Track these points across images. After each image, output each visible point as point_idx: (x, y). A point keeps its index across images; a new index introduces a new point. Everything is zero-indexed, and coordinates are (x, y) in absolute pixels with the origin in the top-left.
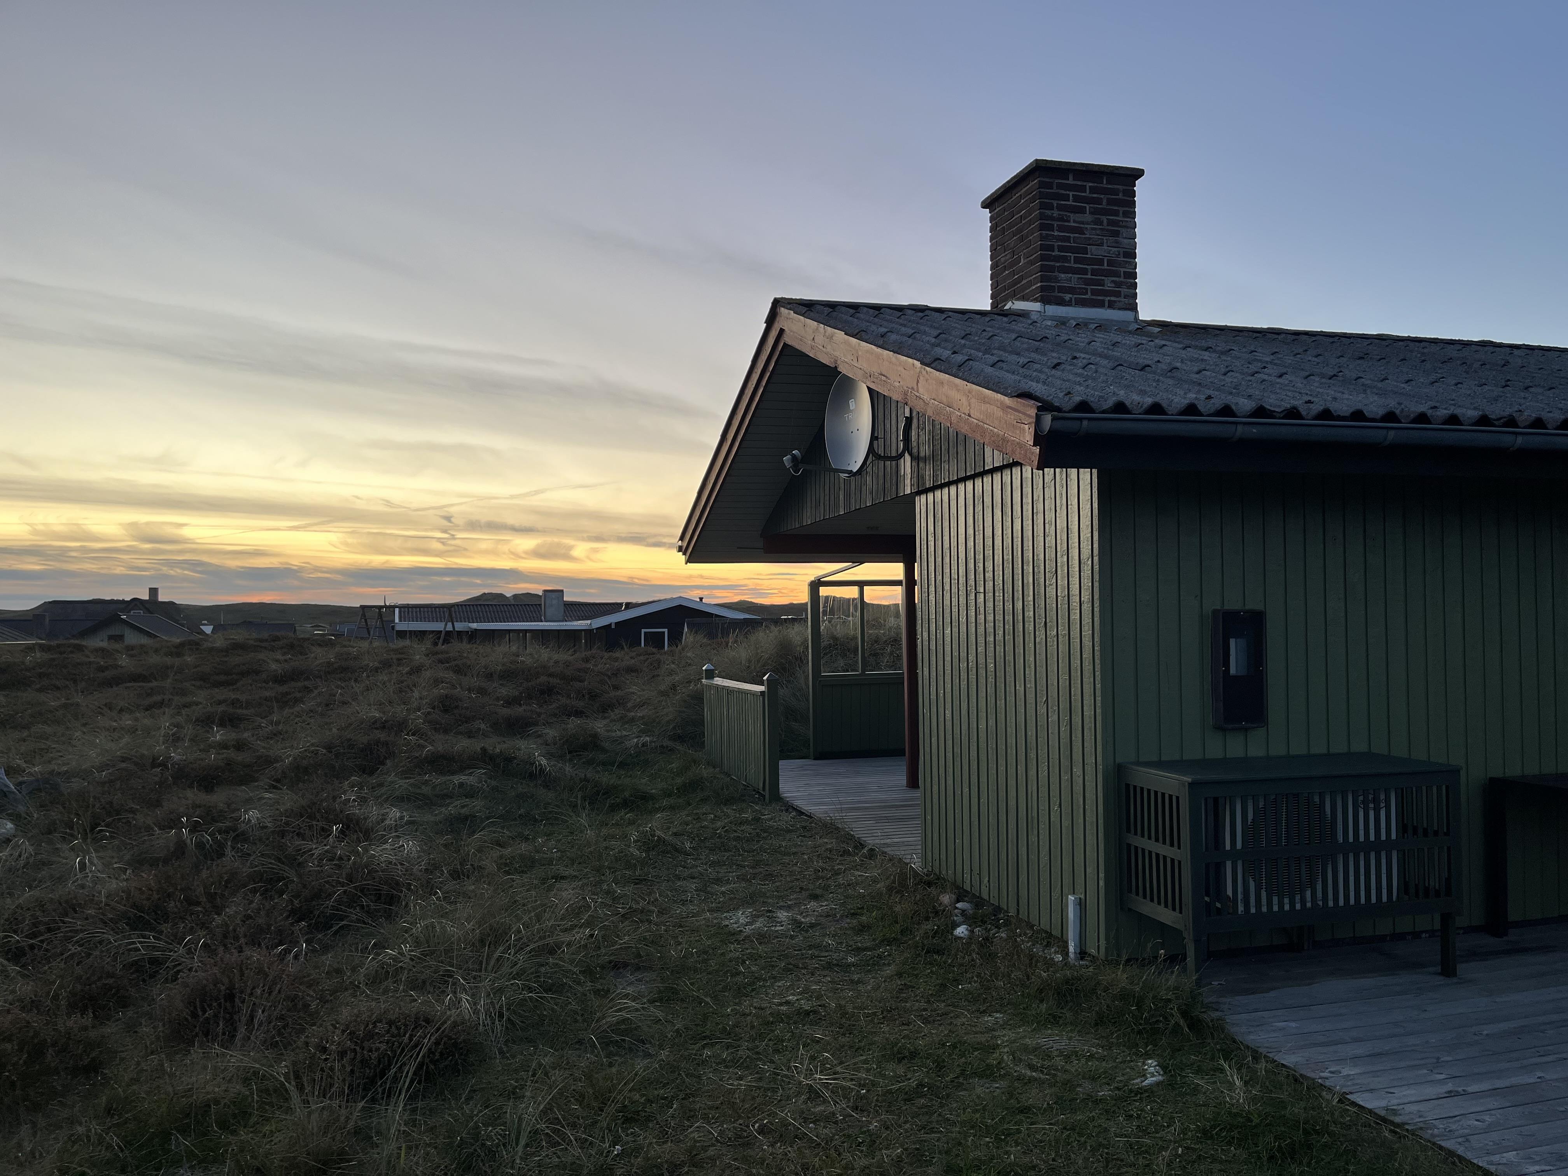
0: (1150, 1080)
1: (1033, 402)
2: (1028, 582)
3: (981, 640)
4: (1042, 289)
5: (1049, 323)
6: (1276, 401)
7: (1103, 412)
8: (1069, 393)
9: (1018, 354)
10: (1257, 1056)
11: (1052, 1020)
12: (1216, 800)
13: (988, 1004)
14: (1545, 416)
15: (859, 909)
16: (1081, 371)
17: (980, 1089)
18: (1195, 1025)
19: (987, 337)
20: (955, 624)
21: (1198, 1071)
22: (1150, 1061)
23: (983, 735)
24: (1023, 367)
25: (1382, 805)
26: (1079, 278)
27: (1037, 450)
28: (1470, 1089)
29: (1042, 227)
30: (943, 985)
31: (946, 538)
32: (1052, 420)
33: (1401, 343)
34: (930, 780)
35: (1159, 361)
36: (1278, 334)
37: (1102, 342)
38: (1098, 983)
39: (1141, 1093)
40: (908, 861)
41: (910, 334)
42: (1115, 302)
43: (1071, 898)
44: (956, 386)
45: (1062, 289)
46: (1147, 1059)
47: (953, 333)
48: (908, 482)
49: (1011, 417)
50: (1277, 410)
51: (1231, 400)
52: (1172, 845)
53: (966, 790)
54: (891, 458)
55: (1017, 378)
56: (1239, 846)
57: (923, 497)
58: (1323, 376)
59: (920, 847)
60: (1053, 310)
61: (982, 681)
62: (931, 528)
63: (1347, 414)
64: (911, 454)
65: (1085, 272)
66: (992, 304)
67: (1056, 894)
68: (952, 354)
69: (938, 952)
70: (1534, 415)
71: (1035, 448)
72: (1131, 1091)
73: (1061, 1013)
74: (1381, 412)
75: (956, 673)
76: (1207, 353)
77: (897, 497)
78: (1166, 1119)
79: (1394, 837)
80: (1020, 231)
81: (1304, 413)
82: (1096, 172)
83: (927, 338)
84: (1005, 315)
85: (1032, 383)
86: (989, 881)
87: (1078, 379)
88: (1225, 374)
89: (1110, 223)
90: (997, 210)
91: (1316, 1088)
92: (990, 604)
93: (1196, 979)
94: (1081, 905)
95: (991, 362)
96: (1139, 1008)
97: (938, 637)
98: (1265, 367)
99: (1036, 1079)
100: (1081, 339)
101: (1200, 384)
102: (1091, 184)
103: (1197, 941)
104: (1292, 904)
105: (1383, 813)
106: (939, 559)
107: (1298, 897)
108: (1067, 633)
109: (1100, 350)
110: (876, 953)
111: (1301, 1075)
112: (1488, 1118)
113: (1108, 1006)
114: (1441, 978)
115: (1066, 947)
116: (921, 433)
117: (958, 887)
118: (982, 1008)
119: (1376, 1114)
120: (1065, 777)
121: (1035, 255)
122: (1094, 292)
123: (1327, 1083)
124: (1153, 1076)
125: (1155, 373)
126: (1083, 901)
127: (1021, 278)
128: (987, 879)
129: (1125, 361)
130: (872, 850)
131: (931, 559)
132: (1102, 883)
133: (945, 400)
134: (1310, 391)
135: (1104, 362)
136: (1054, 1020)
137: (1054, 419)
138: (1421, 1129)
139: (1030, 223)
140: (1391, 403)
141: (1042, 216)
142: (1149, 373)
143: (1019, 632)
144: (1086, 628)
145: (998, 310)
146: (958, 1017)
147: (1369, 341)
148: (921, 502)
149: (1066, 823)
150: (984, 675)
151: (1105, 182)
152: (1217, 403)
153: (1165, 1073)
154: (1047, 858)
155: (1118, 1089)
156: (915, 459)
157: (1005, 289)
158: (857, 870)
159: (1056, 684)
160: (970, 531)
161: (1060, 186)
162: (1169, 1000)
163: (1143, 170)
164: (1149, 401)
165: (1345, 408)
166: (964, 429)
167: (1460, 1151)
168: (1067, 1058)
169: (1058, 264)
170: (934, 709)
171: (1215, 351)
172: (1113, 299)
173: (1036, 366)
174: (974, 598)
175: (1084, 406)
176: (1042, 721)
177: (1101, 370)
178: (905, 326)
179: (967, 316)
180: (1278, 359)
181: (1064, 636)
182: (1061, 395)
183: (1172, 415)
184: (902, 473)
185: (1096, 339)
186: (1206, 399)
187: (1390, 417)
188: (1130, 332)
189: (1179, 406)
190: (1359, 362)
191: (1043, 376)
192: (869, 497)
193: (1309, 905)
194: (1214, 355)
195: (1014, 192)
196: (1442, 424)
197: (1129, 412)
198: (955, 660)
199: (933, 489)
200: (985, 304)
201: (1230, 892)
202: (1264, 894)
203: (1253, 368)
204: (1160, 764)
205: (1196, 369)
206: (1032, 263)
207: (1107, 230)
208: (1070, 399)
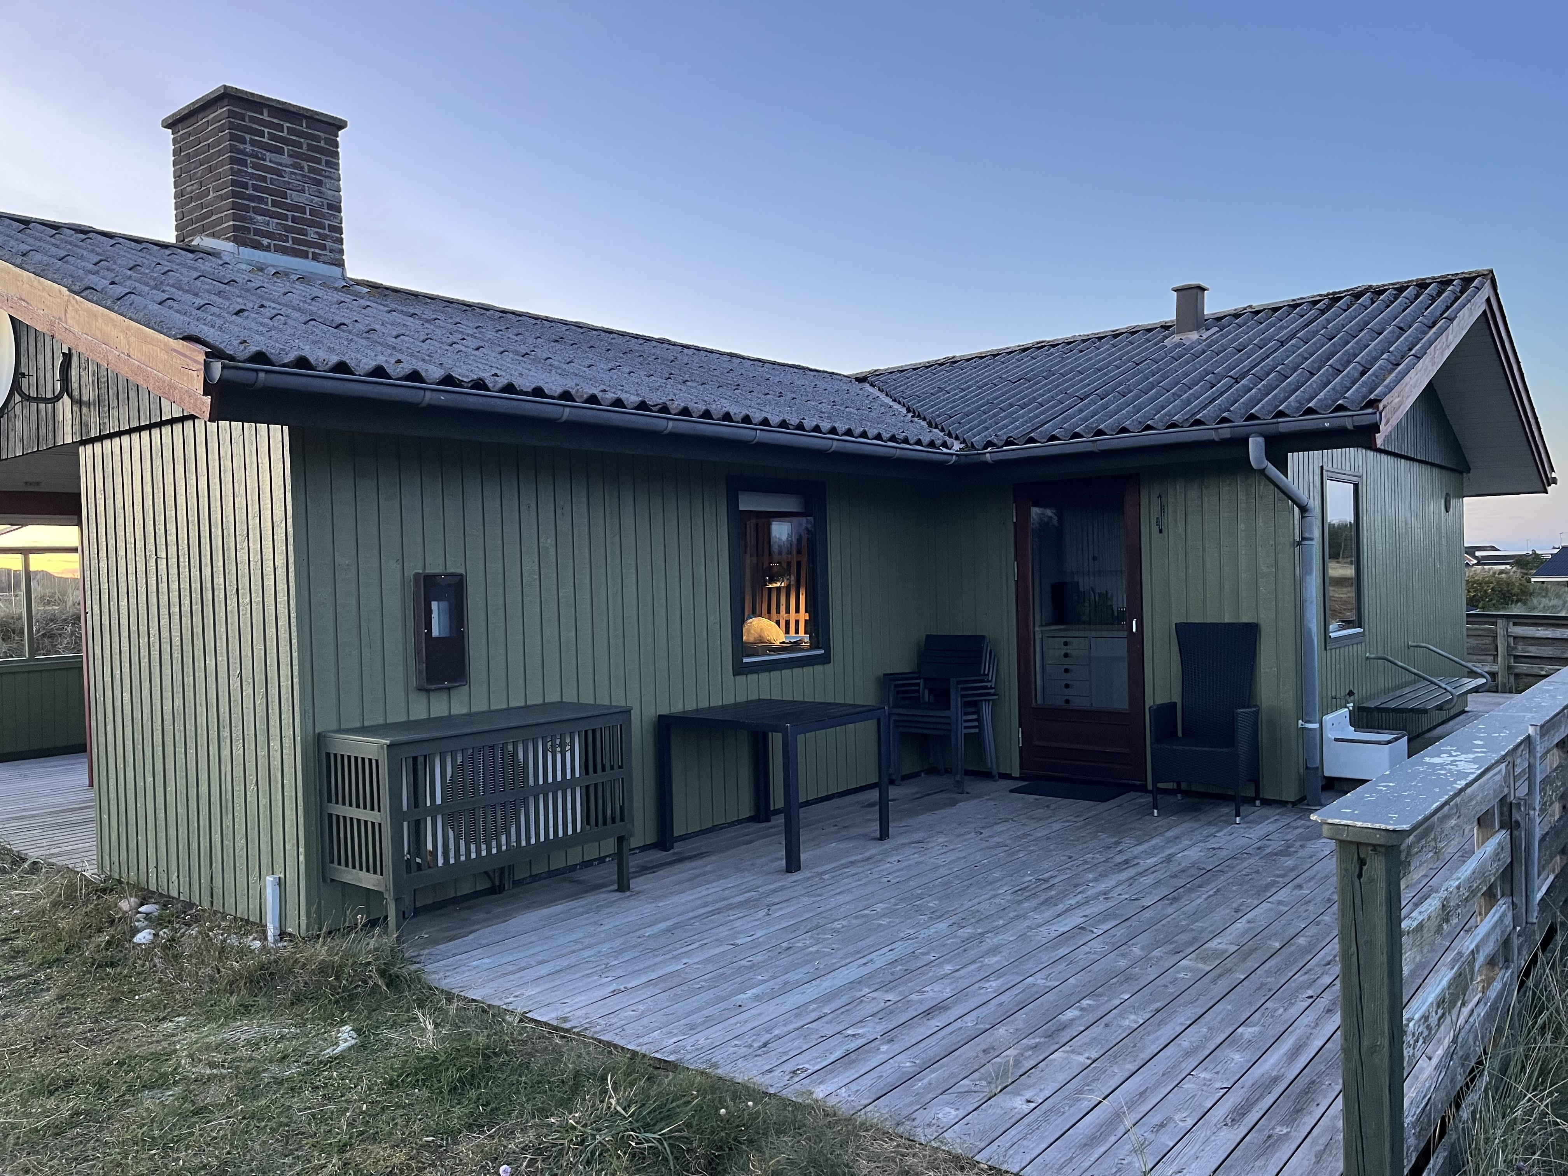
0: (343, 1046)
1: (201, 346)
2: (217, 547)
3: (164, 611)
4: (235, 228)
5: (244, 267)
6: (465, 372)
7: (284, 365)
8: (245, 342)
9: (196, 295)
10: (449, 999)
11: (243, 1011)
12: (415, 759)
13: (170, 1010)
14: (691, 406)
15: (14, 932)
16: (267, 321)
17: (149, 1101)
18: (393, 981)
19: (162, 272)
20: (132, 594)
21: (394, 1025)
22: (344, 1028)
23: (168, 717)
24: (198, 309)
25: (568, 748)
26: (277, 223)
27: (208, 399)
28: (629, 986)
29: (233, 160)
30: (115, 1000)
31: (119, 496)
32: (223, 368)
33: (594, 332)
34: (105, 774)
35: (356, 321)
36: (487, 310)
37: (300, 295)
38: (296, 961)
39: (331, 1062)
40: (79, 869)
41: (62, 256)
42: (320, 255)
43: (269, 879)
44: (113, 320)
45: (257, 232)
46: (341, 1027)
47: (119, 262)
48: (68, 429)
49: (178, 361)
50: (465, 380)
51: (421, 367)
52: (372, 809)
53: (149, 779)
54: (46, 400)
55: (188, 319)
56: (439, 801)
57: (89, 447)
58: (516, 353)
59: (95, 852)
60: (247, 253)
61: (166, 657)
62: (100, 484)
63: (530, 390)
64: (71, 397)
65: (285, 218)
66: (177, 237)
67: (254, 877)
68: (111, 284)
69: (112, 965)
70: (682, 404)
71: (205, 397)
72: (321, 1062)
73: (254, 1001)
74: (559, 391)
75: (135, 650)
76: (411, 319)
77: (55, 446)
78: (355, 1081)
79: (577, 775)
80: (208, 160)
81: (490, 385)
82: (294, 113)
83: (83, 264)
84: (192, 252)
85: (204, 327)
86: (178, 876)
87: (261, 328)
88: (423, 342)
89: (312, 170)
90: (181, 132)
91: (500, 1013)
92: (174, 571)
93: (397, 937)
94: (281, 884)
95: (159, 300)
96: (337, 978)
97: (112, 609)
98: (464, 339)
99: (216, 1076)
100: (278, 288)
101: (394, 348)
102: (289, 125)
103: (397, 900)
104: (489, 849)
105: (568, 754)
106: (111, 521)
107: (494, 843)
108: (261, 600)
109: (295, 302)
110: (31, 979)
111: (489, 1005)
112: (641, 1007)
113: (306, 983)
114: (617, 894)
115: (264, 932)
116: (83, 374)
117: (142, 889)
118: (161, 1015)
119: (549, 1024)
120: (262, 753)
121: (226, 190)
122: (295, 241)
123: (510, 1008)
124: (346, 1041)
125: (350, 332)
126: (283, 881)
127: (212, 213)
128: (176, 874)
129: (320, 317)
130: (35, 863)
131: (101, 520)
132: (302, 858)
133: (99, 336)
134: (501, 365)
135: (296, 315)
136: (245, 1009)
137: (224, 367)
138: (586, 1029)
139: (220, 153)
140: (569, 384)
141: (232, 149)
142: (344, 331)
143: (208, 600)
144: (282, 595)
145: (183, 246)
146: (131, 1030)
147: (568, 327)
148: (85, 453)
149: (264, 801)
150: (169, 650)
151: (304, 125)
152: (406, 368)
153: (360, 1035)
154: (243, 841)
155: (307, 1063)
156: (77, 402)
157: (192, 222)
158: (15, 889)
159: (250, 655)
160: (148, 489)
161: (253, 120)
162: (369, 963)
163: (346, 122)
164: (334, 359)
165: (528, 384)
166: (125, 372)
167: (617, 1041)
168: (256, 1046)
169: (253, 205)
170: (109, 693)
171: (420, 318)
172: (317, 251)
173: (216, 310)
174: (154, 564)
175: (260, 357)
176: (236, 696)
177: (290, 322)
178: (57, 247)
179: (144, 245)
180: (480, 333)
181: (258, 603)
182: (236, 343)
183: (360, 375)
184: (61, 419)
185: (294, 291)
186: (396, 362)
187: (566, 395)
188: (336, 289)
189: (367, 367)
190: (553, 344)
191: (219, 322)
192: (19, 445)
193: (504, 848)
194: (417, 322)
195: (200, 116)
196: (610, 406)
197: (312, 368)
198: (134, 636)
199: (100, 438)
200: (170, 237)
201: (430, 847)
202: (462, 843)
203: (453, 339)
204: (363, 730)
205: (395, 333)
206: (222, 198)
207: (309, 177)
208: (245, 348)
